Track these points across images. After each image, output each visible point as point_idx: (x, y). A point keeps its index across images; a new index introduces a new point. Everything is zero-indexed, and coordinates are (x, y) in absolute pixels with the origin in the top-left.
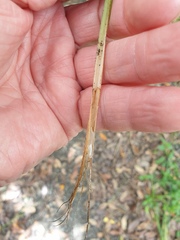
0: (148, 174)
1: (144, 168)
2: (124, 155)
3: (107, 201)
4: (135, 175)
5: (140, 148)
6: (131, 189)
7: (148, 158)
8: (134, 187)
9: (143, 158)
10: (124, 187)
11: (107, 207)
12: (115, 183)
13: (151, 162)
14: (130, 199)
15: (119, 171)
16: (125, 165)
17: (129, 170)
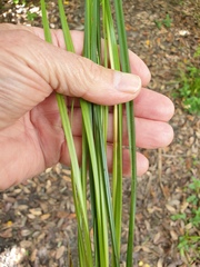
0: (180, 213)
1: (175, 207)
2: (154, 194)
3: (140, 243)
4: (166, 215)
5: (170, 187)
6: (164, 229)
7: (178, 196)
8: (167, 227)
9: (174, 196)
10: (157, 228)
11: (141, 250)
12: (147, 224)
13: (181, 200)
14: (163, 240)
15: (151, 211)
16: (156, 205)
17: (160, 210)
